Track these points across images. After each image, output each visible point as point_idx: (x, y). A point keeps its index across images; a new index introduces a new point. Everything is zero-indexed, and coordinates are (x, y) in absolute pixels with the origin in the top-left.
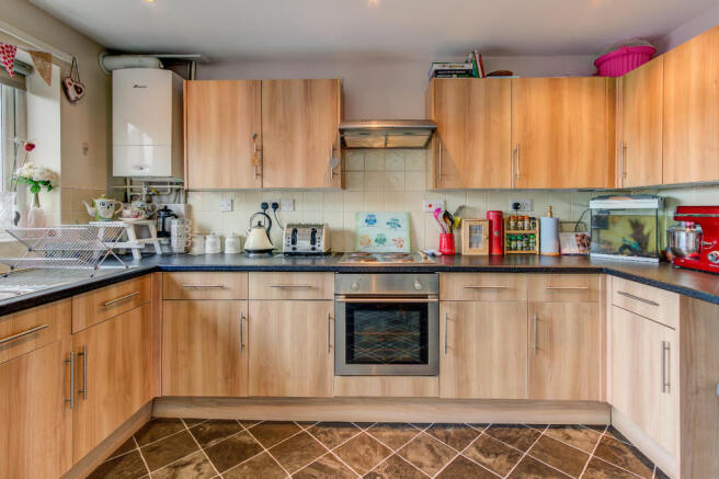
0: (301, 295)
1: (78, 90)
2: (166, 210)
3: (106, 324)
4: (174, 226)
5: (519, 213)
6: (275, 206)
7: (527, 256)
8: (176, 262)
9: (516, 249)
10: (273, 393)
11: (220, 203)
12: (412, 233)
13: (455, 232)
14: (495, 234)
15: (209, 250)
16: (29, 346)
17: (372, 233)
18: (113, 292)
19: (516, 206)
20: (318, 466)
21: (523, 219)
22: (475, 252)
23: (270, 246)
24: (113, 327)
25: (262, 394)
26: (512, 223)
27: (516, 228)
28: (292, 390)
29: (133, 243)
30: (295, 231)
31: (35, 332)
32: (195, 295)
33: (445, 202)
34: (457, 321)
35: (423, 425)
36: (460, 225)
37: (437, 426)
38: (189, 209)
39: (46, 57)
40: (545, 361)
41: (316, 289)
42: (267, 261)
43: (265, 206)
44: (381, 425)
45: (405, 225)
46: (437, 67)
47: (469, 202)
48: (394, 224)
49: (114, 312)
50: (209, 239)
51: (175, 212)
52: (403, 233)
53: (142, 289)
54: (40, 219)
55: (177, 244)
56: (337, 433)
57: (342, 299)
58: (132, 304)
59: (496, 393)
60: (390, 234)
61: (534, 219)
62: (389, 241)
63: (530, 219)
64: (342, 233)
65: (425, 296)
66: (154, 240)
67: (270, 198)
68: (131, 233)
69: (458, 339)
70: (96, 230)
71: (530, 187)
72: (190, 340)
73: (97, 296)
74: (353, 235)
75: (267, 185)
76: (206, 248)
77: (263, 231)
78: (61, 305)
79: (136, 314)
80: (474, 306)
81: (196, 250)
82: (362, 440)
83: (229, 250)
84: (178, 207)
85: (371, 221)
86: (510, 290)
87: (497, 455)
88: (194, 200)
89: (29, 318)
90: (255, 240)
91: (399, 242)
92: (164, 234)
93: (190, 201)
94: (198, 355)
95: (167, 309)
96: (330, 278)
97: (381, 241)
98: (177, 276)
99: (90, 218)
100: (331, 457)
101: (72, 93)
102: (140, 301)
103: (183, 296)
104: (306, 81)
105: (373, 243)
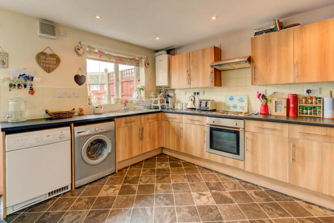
0: (197, 123)
1: (148, 64)
2: (168, 95)
3: (148, 124)
4: (170, 99)
5: (311, 95)
6: (198, 93)
7: (315, 118)
8: (170, 110)
9: (307, 114)
10: (189, 153)
11: (183, 93)
12: (249, 104)
13: (269, 104)
14: (292, 105)
15: (179, 108)
16: (133, 124)
17: (231, 103)
18: (150, 116)
19: (308, 91)
20: (195, 176)
21: (312, 98)
22: (278, 113)
23: (194, 107)
24: (150, 124)
25: (186, 152)
26: (304, 101)
27: (306, 103)
28: (194, 154)
29: (159, 105)
30: (201, 102)
31: (134, 121)
32: (170, 120)
33: (266, 90)
34: (252, 140)
35: (238, 179)
36: (271, 101)
37: (244, 181)
38: (175, 95)
39: (141, 58)
40: (300, 168)
41: (201, 121)
42: (192, 112)
43: (195, 94)
44: (222, 174)
45: (246, 101)
46: (256, 31)
47: (279, 90)
48: (241, 100)
49: (150, 121)
50: (179, 104)
51: (170, 96)
52: (245, 104)
53: (158, 116)
54: (141, 98)
55: (170, 105)
56: (206, 170)
57: (209, 125)
58: (155, 120)
59: (272, 176)
60: (239, 104)
61: (320, 98)
62: (238, 107)
63: (316, 98)
64: (220, 103)
65: (239, 128)
66: (165, 104)
67: (196, 91)
68: (159, 101)
69: (252, 148)
70: (152, 101)
71: (305, 82)
72: (169, 133)
73: (146, 116)
74: (224, 104)
75: (191, 87)
76: (178, 107)
77: (193, 102)
78: (139, 117)
79: (156, 123)
80: (260, 136)
81: (176, 107)
82: (212, 175)
83: (184, 108)
84: (171, 94)
85: (231, 99)
86: (279, 130)
87: (261, 197)
88: (176, 92)
89: (133, 118)
90: (190, 105)
91: (242, 108)
92: (167, 102)
93: (175, 92)
94: (171, 138)
95: (164, 123)
96: (208, 118)
97: (235, 107)
98: (166, 114)
99: (151, 98)
100: (200, 175)
101: (147, 65)
102: (157, 120)
103: (167, 120)
104: (203, 50)
105: (232, 108)
